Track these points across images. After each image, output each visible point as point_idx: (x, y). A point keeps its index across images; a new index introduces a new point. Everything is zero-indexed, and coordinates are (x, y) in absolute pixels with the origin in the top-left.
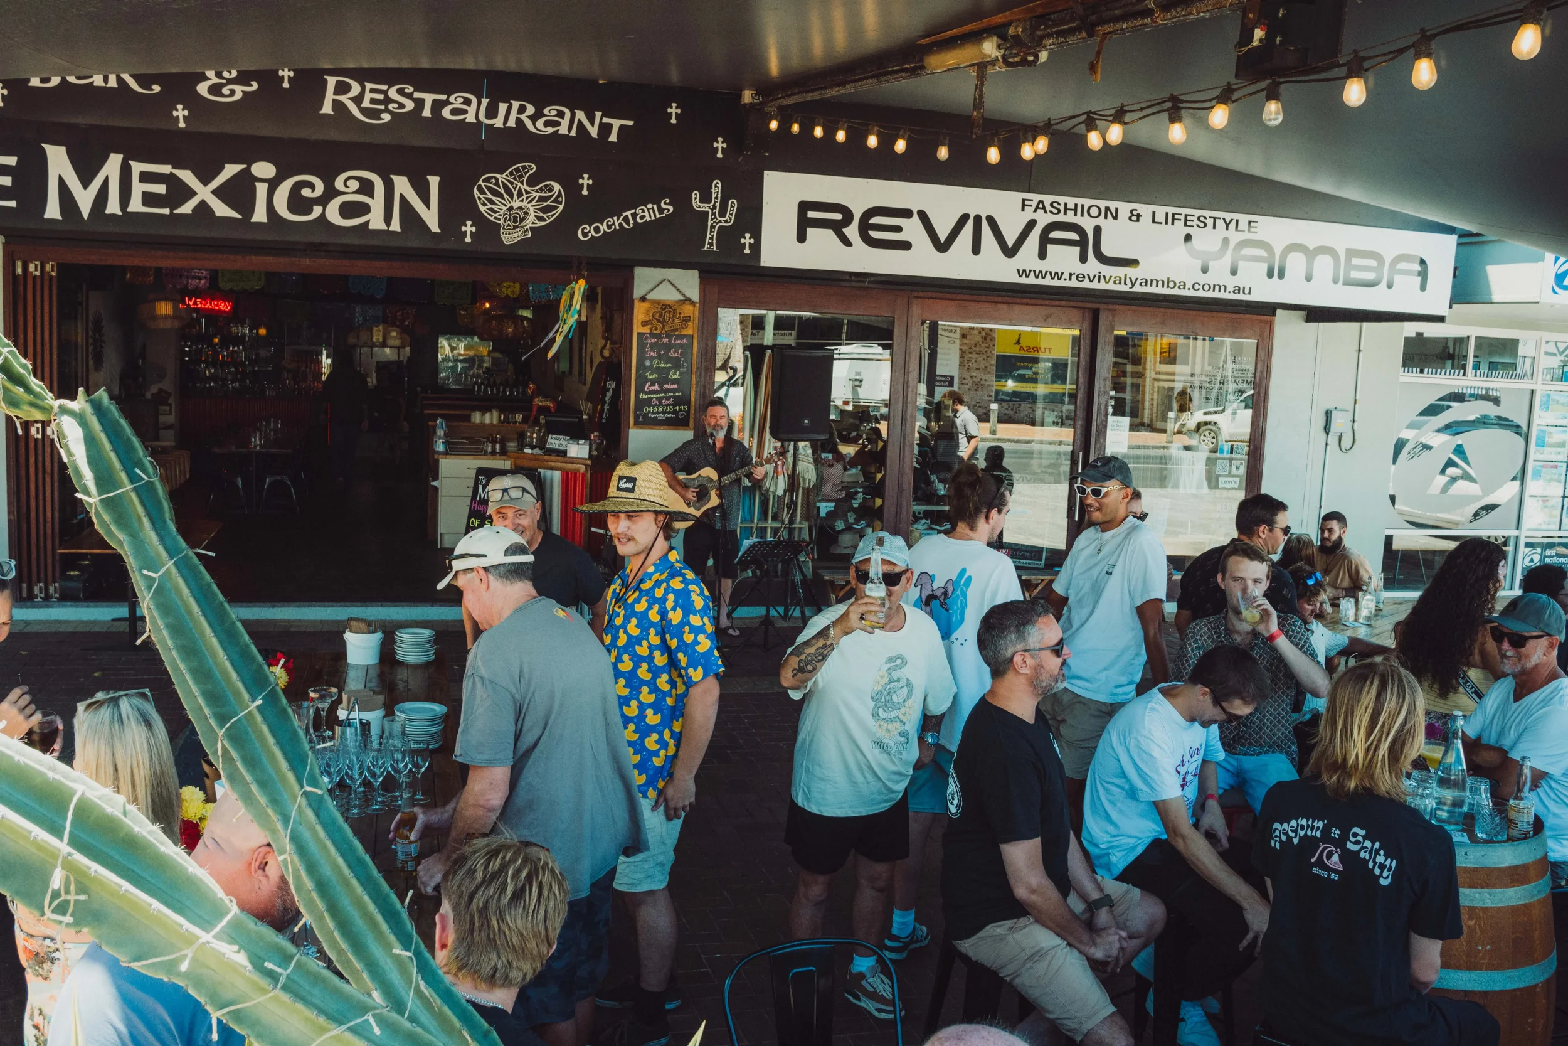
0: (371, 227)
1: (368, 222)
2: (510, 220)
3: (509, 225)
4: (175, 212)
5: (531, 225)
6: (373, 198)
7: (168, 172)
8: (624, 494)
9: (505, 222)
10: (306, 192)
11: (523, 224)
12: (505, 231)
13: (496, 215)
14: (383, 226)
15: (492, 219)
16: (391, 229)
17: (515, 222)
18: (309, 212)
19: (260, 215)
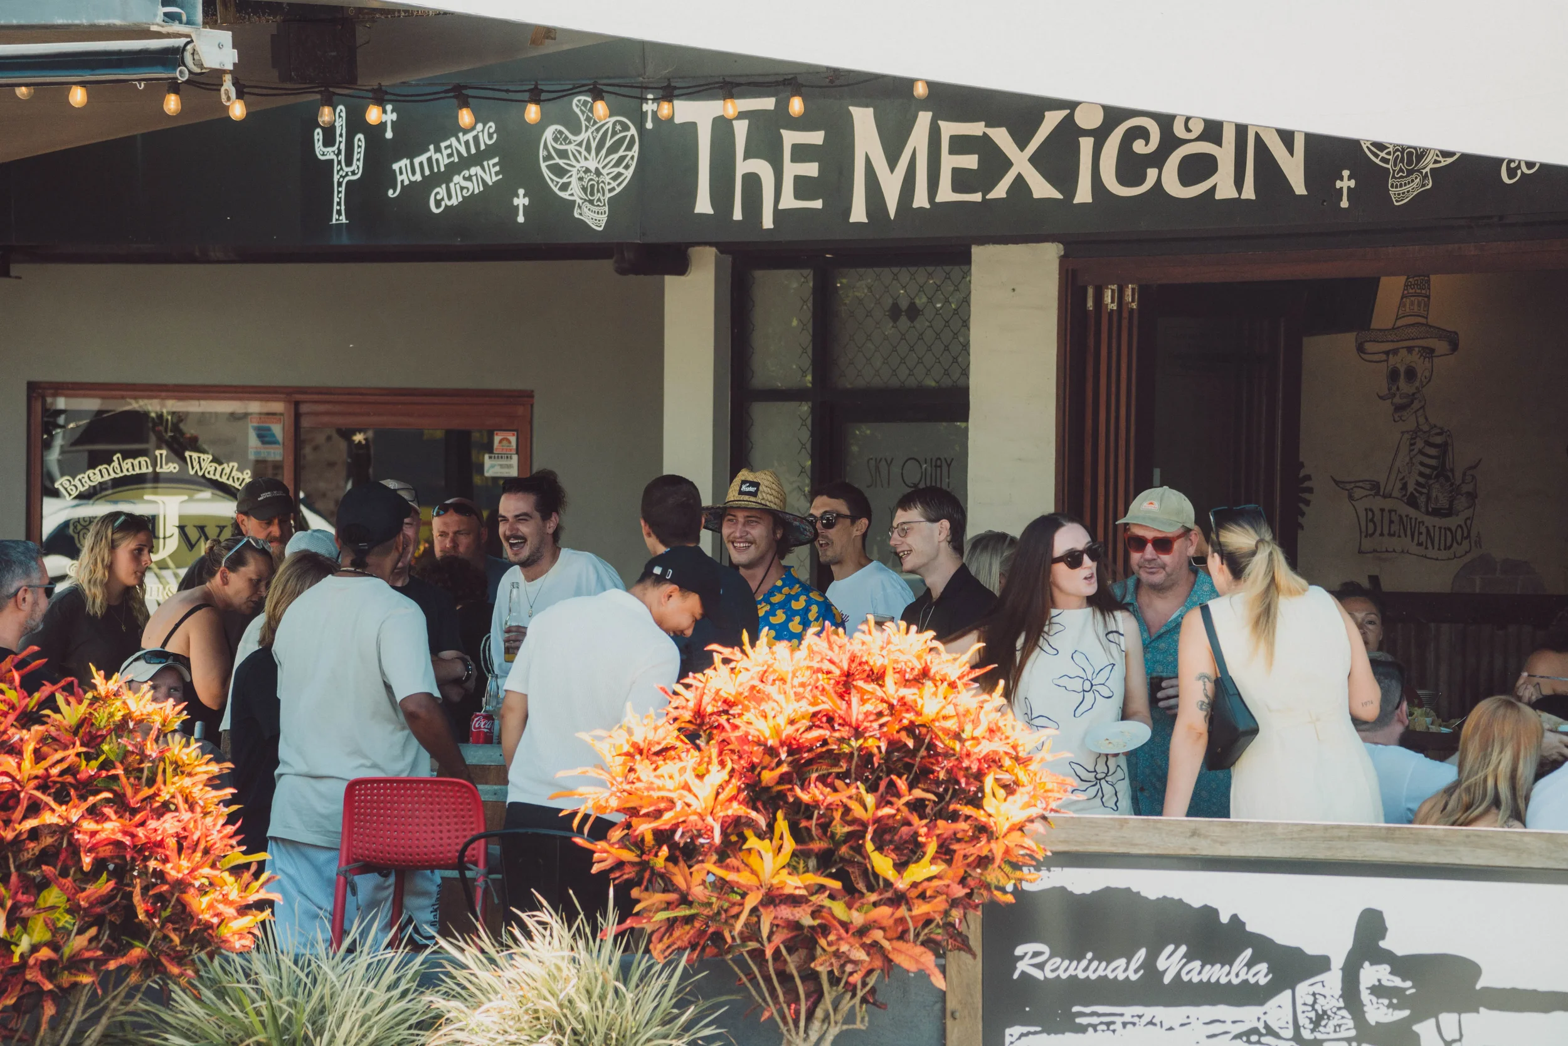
0: (1219, 196)
1: (1213, 189)
2: (1402, 161)
3: (1401, 170)
4: (989, 197)
5: (1431, 166)
6: (1220, 145)
7: (981, 134)
8: (746, 498)
9: (1395, 165)
10: (1139, 147)
11: (1421, 165)
12: (1397, 182)
13: (1383, 154)
14: (1232, 194)
15: (1377, 161)
16: (1244, 196)
17: (1410, 163)
18: (1141, 180)
19: (1084, 194)
